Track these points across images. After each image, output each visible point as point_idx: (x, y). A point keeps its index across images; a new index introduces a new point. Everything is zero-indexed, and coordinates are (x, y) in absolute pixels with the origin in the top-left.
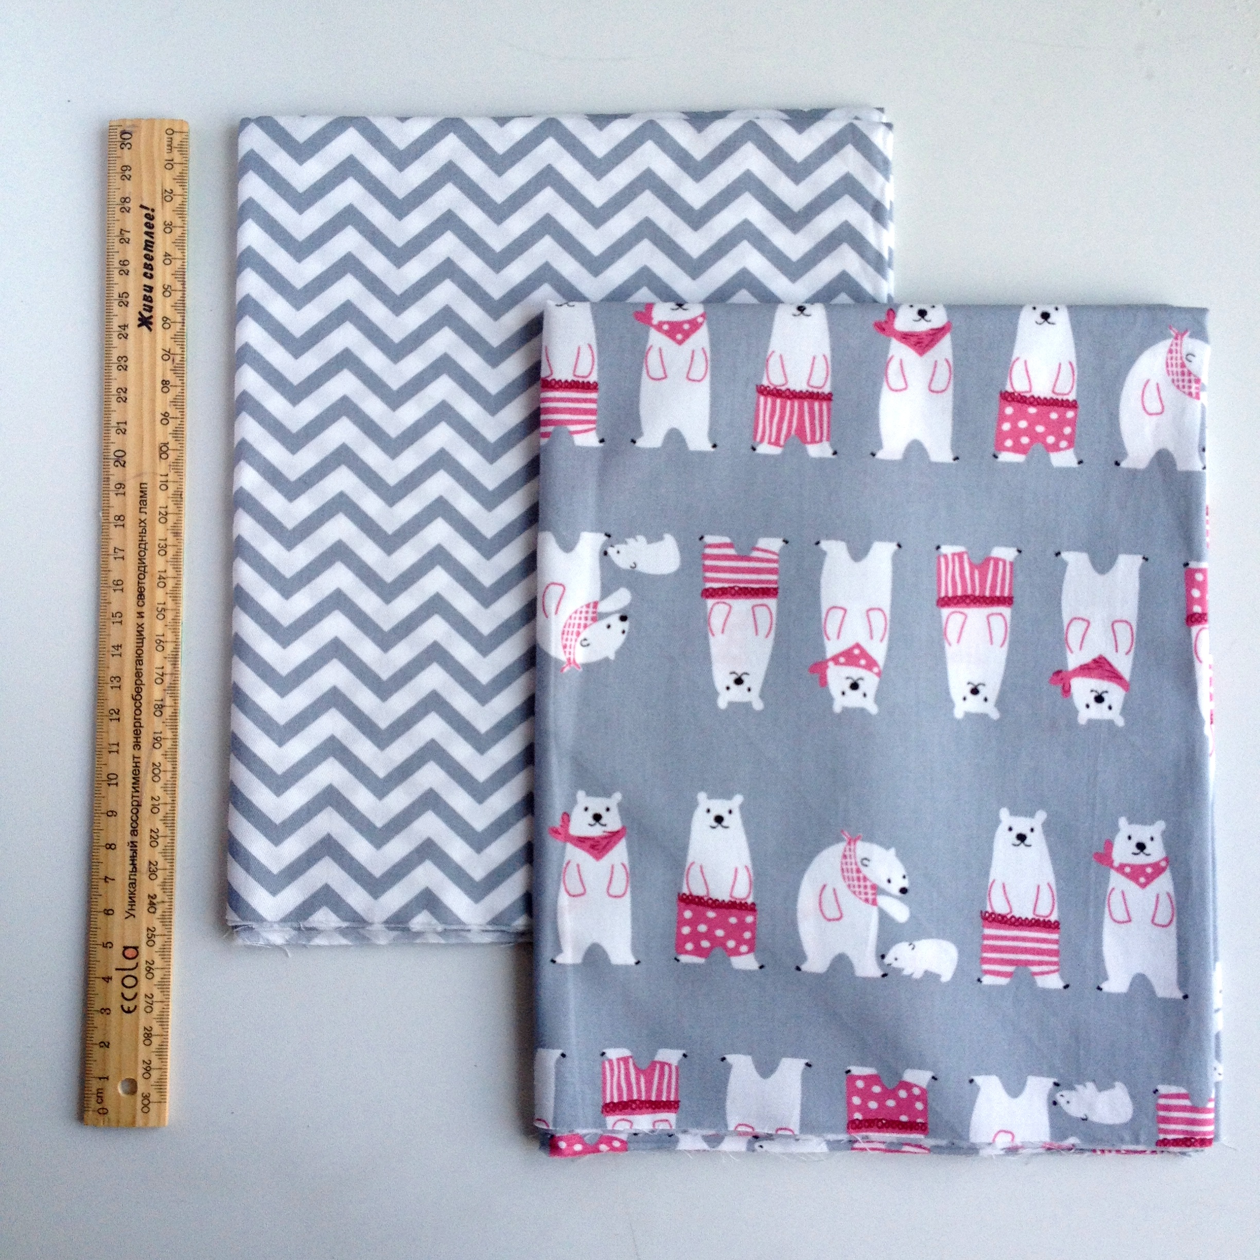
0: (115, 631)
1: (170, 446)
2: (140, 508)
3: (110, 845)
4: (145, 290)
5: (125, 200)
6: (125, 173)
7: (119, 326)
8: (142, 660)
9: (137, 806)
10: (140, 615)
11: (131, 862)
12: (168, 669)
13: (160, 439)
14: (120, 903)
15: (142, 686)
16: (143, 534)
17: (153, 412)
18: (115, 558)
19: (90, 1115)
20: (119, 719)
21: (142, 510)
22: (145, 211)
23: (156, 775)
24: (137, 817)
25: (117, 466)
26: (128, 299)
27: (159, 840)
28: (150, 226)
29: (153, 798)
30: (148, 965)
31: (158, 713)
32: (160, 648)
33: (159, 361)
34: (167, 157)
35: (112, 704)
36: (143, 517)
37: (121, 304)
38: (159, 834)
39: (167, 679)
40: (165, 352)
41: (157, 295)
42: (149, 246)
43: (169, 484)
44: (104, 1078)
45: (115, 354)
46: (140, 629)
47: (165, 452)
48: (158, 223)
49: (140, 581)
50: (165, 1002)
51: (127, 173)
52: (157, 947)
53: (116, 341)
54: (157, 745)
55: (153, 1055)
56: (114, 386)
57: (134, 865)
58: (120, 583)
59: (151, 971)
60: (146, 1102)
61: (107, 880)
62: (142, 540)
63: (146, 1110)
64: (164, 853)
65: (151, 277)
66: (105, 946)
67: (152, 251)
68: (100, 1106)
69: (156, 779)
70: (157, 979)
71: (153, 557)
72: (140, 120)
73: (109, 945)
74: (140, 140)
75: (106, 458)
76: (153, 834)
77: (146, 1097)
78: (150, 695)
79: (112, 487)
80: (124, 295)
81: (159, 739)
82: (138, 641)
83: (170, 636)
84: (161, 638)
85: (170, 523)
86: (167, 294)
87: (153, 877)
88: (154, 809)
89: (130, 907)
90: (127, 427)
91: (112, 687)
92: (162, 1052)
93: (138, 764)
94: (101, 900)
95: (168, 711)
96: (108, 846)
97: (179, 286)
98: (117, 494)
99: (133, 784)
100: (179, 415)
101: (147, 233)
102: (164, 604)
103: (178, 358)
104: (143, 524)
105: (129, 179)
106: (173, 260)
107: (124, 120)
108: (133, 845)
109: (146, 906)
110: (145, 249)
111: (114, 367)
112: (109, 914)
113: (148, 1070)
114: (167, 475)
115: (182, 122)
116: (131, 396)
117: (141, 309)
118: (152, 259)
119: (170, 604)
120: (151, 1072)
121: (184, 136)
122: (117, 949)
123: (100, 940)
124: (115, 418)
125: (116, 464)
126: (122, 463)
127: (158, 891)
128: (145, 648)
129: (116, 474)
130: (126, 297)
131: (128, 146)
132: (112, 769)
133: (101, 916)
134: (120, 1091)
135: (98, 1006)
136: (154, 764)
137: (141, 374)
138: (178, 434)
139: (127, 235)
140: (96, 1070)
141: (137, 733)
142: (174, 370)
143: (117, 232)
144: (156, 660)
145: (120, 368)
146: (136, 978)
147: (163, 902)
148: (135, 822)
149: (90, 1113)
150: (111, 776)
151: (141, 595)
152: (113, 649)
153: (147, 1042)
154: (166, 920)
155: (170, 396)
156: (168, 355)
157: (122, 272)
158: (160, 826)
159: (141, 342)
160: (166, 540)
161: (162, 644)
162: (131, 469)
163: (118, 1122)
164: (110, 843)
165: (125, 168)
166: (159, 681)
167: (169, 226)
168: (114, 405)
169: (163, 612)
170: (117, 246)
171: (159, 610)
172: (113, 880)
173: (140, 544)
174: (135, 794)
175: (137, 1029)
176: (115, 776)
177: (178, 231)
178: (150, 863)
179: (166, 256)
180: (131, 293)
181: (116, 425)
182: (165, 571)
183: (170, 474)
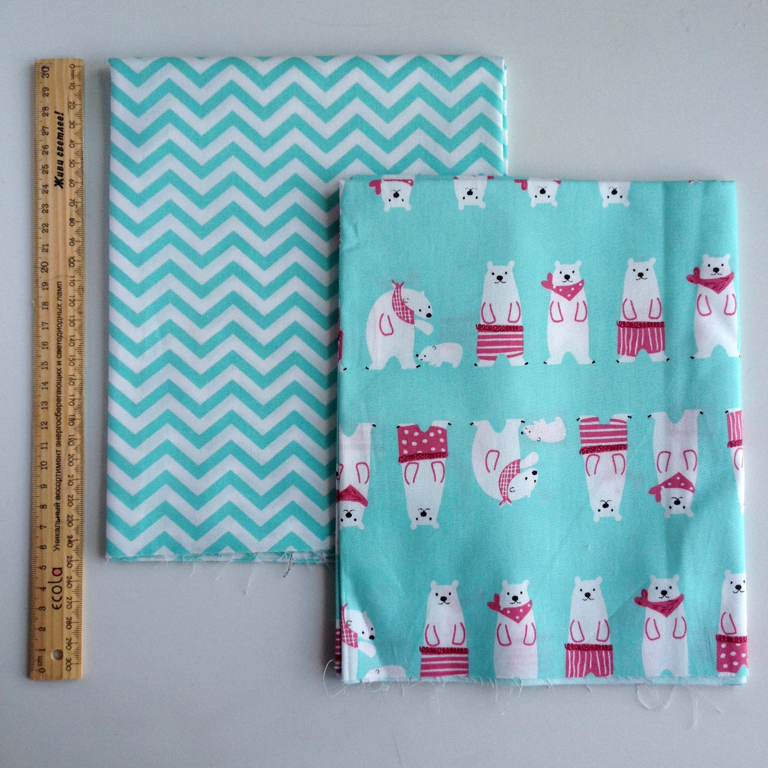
0: (43, 374)
1: (75, 259)
2: (58, 297)
3: (43, 506)
4: (58, 163)
5: (45, 108)
6: (45, 92)
7: (43, 186)
8: (60, 391)
9: (59, 481)
10: (59, 363)
11: (56, 516)
12: (77, 396)
13: (69, 254)
14: (50, 542)
15: (61, 407)
16: (59, 313)
17: (64, 238)
18: (43, 329)
19: (34, 673)
20: (47, 428)
21: (60, 299)
22: (57, 115)
23: (71, 462)
24: (60, 488)
25: (43, 272)
26: (48, 169)
27: (73, 502)
28: (61, 124)
29: (69, 476)
30: (68, 579)
31: (71, 424)
32: (72, 383)
33: (68, 207)
34: (71, 81)
35: (42, 418)
36: (60, 303)
37: (44, 172)
38: (74, 498)
39: (77, 402)
40: (71, 201)
41: (66, 166)
42: (60, 136)
43: (76, 282)
44: (42, 650)
45: (41, 203)
46: (59, 372)
47: (72, 263)
48: (66, 122)
49: (59, 342)
50: (79, 602)
51: (46, 92)
52: (73, 568)
53: (41, 195)
54: (71, 443)
55: (73, 634)
56: (40, 222)
57: (58, 517)
58: (46, 344)
59: (71, 583)
60: (69, 664)
61: (42, 527)
62: (60, 317)
63: (69, 668)
64: (77, 510)
65: (62, 155)
66: (41, 568)
67: (62, 139)
68: (40, 667)
69: (71, 464)
70: (74, 587)
71: (66, 328)
72: (54, 60)
73: (44, 568)
74: (54, 72)
75: (36, 267)
76: (70, 498)
77: (69, 661)
78: (66, 412)
79: (40, 285)
80: (45, 167)
81: (72, 439)
82: (58, 379)
83: (78, 376)
84: (72, 377)
85: (77, 306)
86: (72, 165)
87: (70, 525)
88: (70, 483)
89: (56, 544)
90: (49, 248)
91: (42, 408)
92: (78, 633)
93: (60, 456)
94: (38, 540)
95: (77, 422)
96: (42, 507)
97: (79, 160)
98: (43, 289)
99: (57, 467)
100: (81, 240)
101: (59, 128)
102: (74, 356)
103: (79, 205)
104: (60, 307)
105: (47, 96)
106: (75, 145)
107: (44, 60)
108: (58, 505)
109: (66, 543)
110: (58, 138)
111: (40, 211)
112: (43, 549)
113: (69, 644)
114: (74, 277)
115: (80, 60)
116: (50, 228)
117: (56, 175)
118: (62, 144)
119: (77, 356)
120: (72, 645)
121: (81, 68)
122: (49, 571)
123: (38, 565)
124: (41, 242)
125: (43, 270)
126: (46, 270)
127: (73, 533)
128: (62, 384)
129: (42, 277)
130: (47, 168)
131: (47, 75)
132: (44, 459)
133: (38, 551)
134: (52, 657)
135: (37, 605)
136: (69, 455)
137: (56, 215)
138: (80, 251)
139: (47, 130)
140: (37, 645)
141: (58, 436)
142: (77, 212)
143: (40, 128)
144: (69, 391)
145: (44, 211)
146: (61, 588)
147: (77, 540)
148: (58, 491)
149: (34, 672)
150: (43, 463)
151: (59, 351)
152: (42, 385)
153: (69, 627)
154: (79, 551)
155: (75, 228)
156: (73, 202)
157: (44, 153)
158: (74, 493)
159: (57, 195)
160: (74, 316)
161: (73, 381)
162: (51, 273)
163: (52, 677)
164: (43, 504)
165: (45, 89)
166: (71, 404)
167: (72, 124)
168: (40, 234)
169: (73, 361)
170: (41, 137)
171: (71, 360)
172: (46, 527)
173: (58, 320)
174: (58, 474)
175: (62, 620)
176: (45, 463)
177: (78, 127)
178: (68, 516)
179: (71, 142)
180: (50, 166)
181: (42, 246)
182: (74, 336)
183: (75, 276)
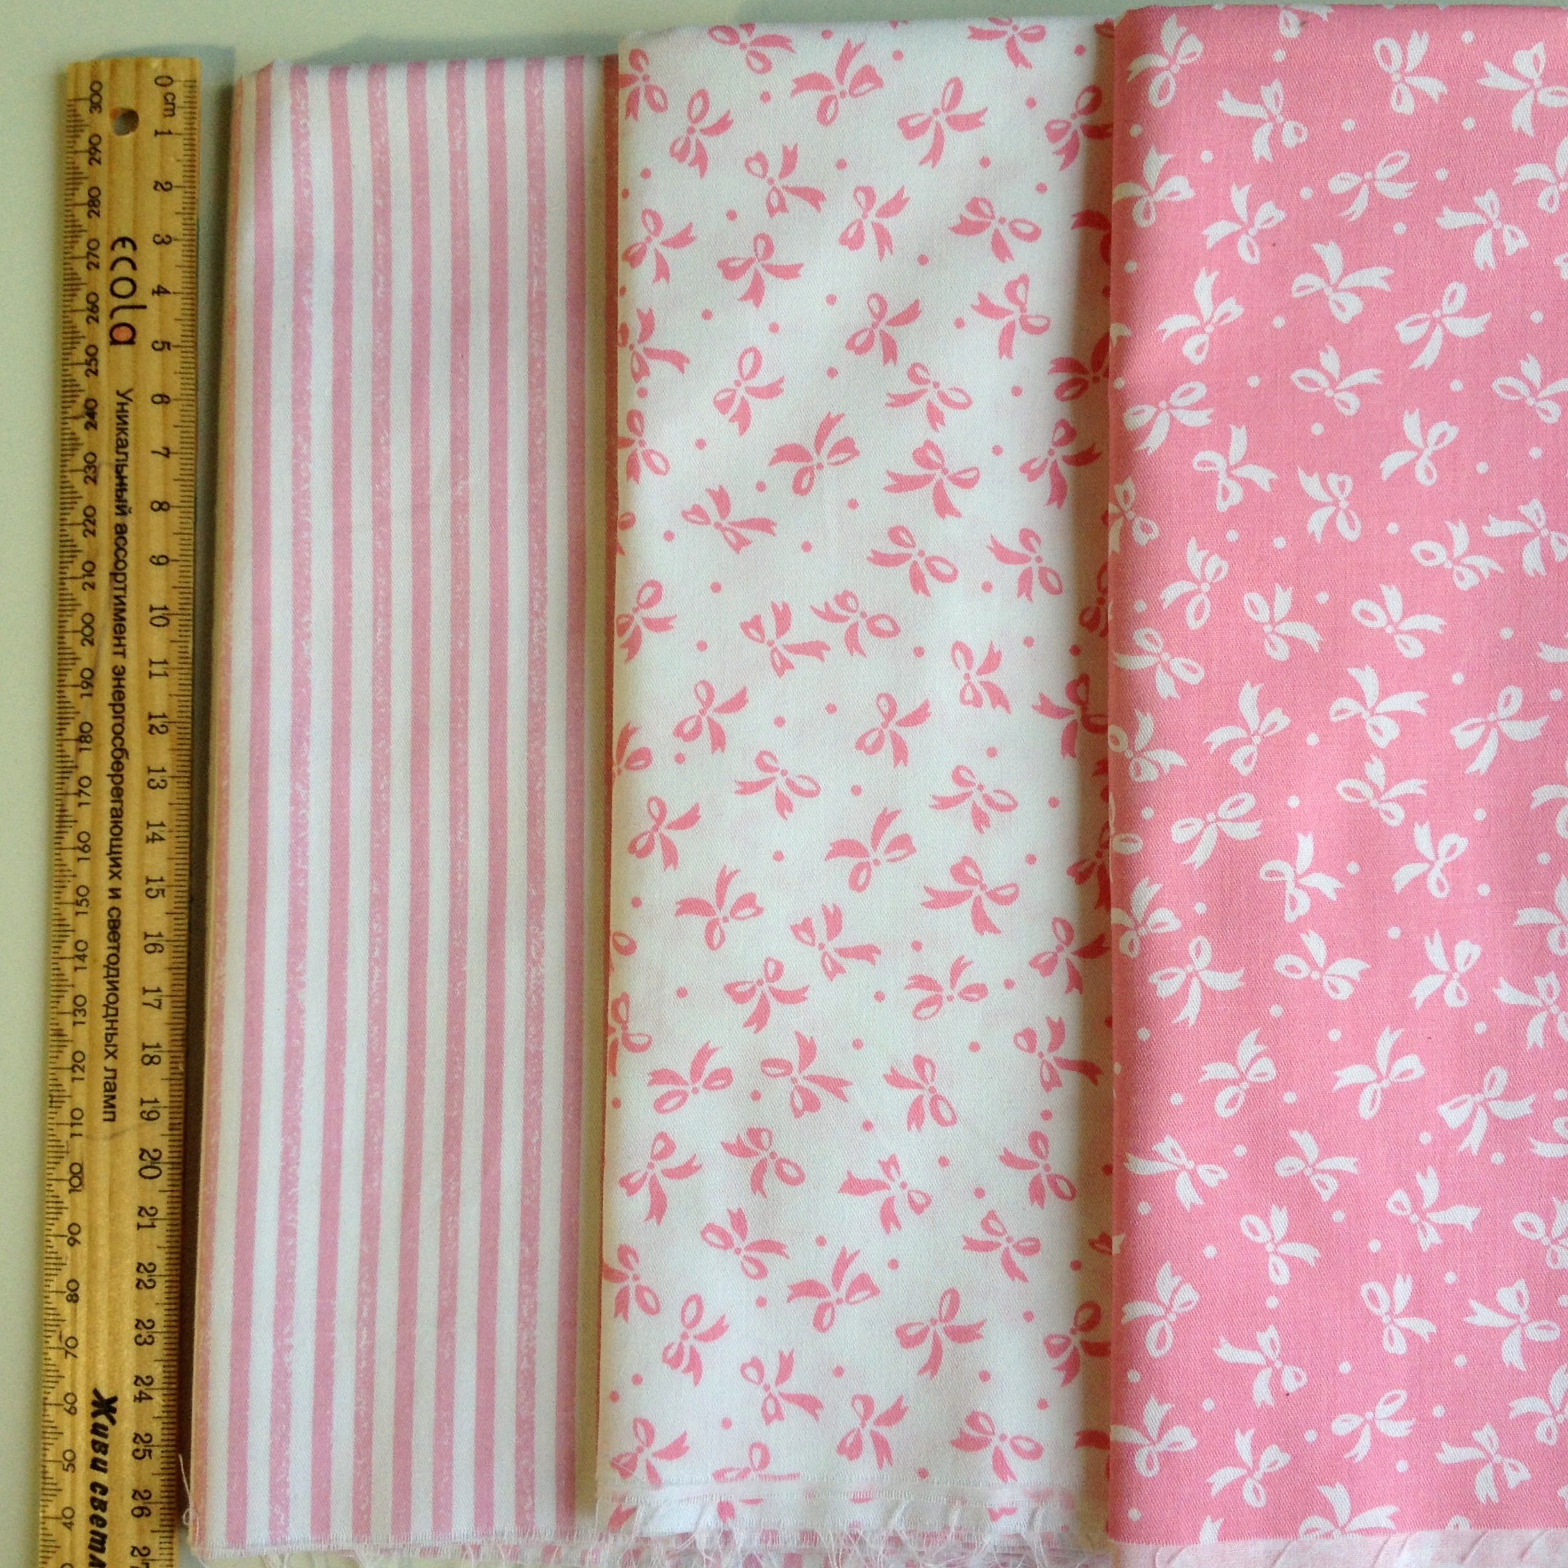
0: (160, 865)
1: (66, 1186)
2: (115, 1077)
3: (160, 508)
4: (105, 1463)
7: (150, 1398)
8: (112, 816)
9: (117, 573)
10: (115, 893)
11: (125, 481)
12: (70, 803)
13: (81, 1198)
14: (143, 412)
15: (111, 772)
16: (111, 1033)
17: (93, 1246)
18: (159, 990)
20: (150, 717)
21: (110, 1074)
23: (88, 625)
24: (116, 555)
25: (156, 1150)
27: (84, 518)
29: (93, 586)
30: (95, 315)
31: (86, 728)
33: (82, 1337)
35: (163, 743)
36: (110, 1063)
37: (147, 1439)
38: (82, 528)
39: (72, 786)
40: (73, 1351)
41: (84, 1455)
42: (98, 1543)
43: (68, 1120)
44: (162, 133)
45: (158, 1348)
46: (116, 870)
47: (75, 1175)
49: (115, 951)
50: (69, 257)
53: (157, 1371)
54: (87, 674)
55: (84, 174)
56: (159, 1291)
57: (121, 477)
58: (151, 948)
59: (90, 306)
60: (94, 98)
61: (165, 451)
62: (112, 1021)
63: (96, 87)
64: (75, 497)
65: (94, 1486)
66: (166, 345)
67: (93, 1532)
68: (170, 89)
69: (88, 619)
70: (82, 294)
71: (95, 993)
73: (158, 346)
75: (176, 1164)
76: (91, 527)
77: (96, 106)
78: (97, 759)
79: (165, 1114)
80: (141, 1455)
81: (85, 685)
82: (119, 849)
83: (69, 857)
84: (82, 855)
85: (68, 1051)
86: (68, 1456)
87: (90, 458)
89: (126, 407)
90: (136, 1219)
91: (163, 770)
92: (72, 178)
93: (117, 642)
94: (174, 418)
95: (72, 731)
96: (166, 506)
97: (51, 1469)
98: (156, 1101)
99: (123, 610)
100: (49, 1241)
102: (77, 914)
103: (53, 1342)
104: (111, 1049)
106: (60, 1514)
108: (122, 508)
109: (100, 410)
110: (104, 1537)
111: (160, 1325)
112: (161, 396)
113: (93, 149)
114: (72, 1135)
116: (130, 1275)
117: (112, 1429)
118: (94, 1519)
120: (85, 147)
122: (145, 338)
123: (175, 354)
124: (160, 1234)
125: (156, 1155)
126: (145, 1156)
127: (83, 435)
128: (107, 837)
129: (158, 1136)
130: (137, 1450)
132: (160, 634)
133: (175, 392)
135: (177, 249)
136: (92, 643)
137: (113, 1314)
138: (54, 1208)
140: (177, 146)
141: (119, 694)
142: (57, 1320)
144: (91, 817)
145: (150, 1323)
146: (114, 293)
147: (75, 418)
148: (120, 548)
149: (184, 78)
150: (162, 622)
151: (114, 926)
152: (163, 835)
153: (94, 193)
154: (69, 389)
155: (66, 1274)
157: (144, 1495)
158: (82, 542)
159: (111, 1369)
160: (75, 1023)
161: (81, 845)
162: (131, 1147)
163: (137, 65)
164: (162, 512)
166: (85, 782)
168: (160, 1259)
169: (80, 898)
170: (155, 1543)
171: (84, 903)
172: (155, 452)
173: (116, 1015)
174: (120, 593)
175: (110, 213)
176: (156, 621)
178: (95, 481)
179: (71, 1524)
180: (128, 1458)
181: (157, 1223)
182: (76, 969)
183: (66, 1137)
